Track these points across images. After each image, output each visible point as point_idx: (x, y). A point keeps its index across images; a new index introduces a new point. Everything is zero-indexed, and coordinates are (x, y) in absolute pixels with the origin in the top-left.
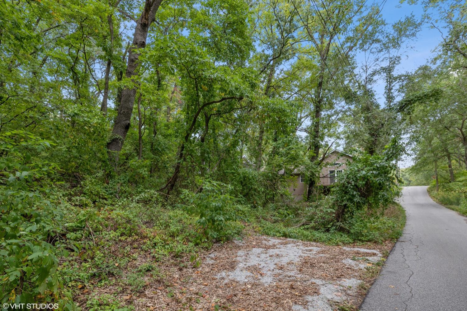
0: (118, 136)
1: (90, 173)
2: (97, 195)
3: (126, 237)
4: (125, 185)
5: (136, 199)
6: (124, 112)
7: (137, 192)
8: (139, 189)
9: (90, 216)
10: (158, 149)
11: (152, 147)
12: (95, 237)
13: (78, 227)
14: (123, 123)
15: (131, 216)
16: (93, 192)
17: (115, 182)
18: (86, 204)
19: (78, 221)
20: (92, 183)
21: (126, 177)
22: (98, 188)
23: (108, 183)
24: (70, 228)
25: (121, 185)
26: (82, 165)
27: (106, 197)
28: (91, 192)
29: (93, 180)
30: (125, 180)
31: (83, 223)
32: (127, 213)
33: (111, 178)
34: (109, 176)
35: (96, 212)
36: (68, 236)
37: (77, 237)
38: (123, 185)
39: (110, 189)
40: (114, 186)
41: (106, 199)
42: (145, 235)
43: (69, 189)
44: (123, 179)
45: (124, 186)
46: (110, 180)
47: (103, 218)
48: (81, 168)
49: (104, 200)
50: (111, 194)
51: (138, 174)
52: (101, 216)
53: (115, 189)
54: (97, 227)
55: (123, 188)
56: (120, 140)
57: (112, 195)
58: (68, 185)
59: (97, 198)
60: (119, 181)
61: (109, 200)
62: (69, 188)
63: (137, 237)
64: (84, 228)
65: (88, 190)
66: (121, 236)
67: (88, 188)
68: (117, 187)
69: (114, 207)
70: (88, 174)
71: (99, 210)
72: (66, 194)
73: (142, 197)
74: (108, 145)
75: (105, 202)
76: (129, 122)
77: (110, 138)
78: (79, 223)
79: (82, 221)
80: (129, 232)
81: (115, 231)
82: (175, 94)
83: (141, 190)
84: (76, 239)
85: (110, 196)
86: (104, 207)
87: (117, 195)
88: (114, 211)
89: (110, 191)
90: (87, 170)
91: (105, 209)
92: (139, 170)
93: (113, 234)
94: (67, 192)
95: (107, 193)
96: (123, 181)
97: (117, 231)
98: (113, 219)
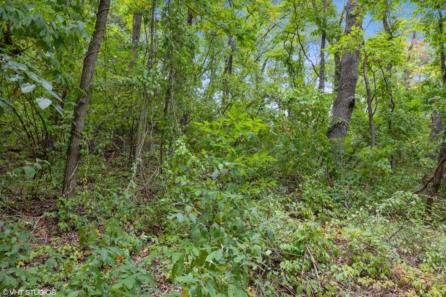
0: (341, 120)
1: (309, 173)
2: (319, 203)
3: (371, 280)
4: (356, 187)
5: (381, 207)
6: (346, 86)
7: (375, 197)
8: (378, 194)
9: (311, 235)
10: (400, 130)
11: (389, 128)
12: (320, 272)
13: (295, 251)
14: (346, 100)
15: (375, 240)
16: (314, 198)
17: (341, 184)
18: (306, 215)
19: (296, 242)
20: (313, 186)
21: (356, 176)
22: (320, 193)
23: (332, 186)
24: (285, 253)
25: (351, 188)
26: (300, 163)
27: (330, 205)
28: (312, 199)
29: (314, 181)
30: (355, 180)
31: (302, 246)
32: (367, 233)
33: (336, 178)
34: (333, 175)
35: (319, 229)
36: (282, 265)
37: (293, 269)
38: (353, 187)
39: (336, 194)
40: (340, 189)
41: (331, 209)
42: (407, 280)
43: (287, 195)
44: (352, 179)
45: (354, 189)
46: (335, 181)
47: (329, 240)
48: (298, 167)
49: (329, 211)
50: (338, 201)
51: (374, 170)
52: (327, 236)
53: (342, 194)
54: (321, 255)
55: (353, 192)
56: (344, 124)
57: (339, 204)
58: (285, 189)
59: (320, 207)
60: (347, 181)
61: (336, 210)
62: (286, 193)
63: (391, 283)
64: (303, 254)
65: (308, 195)
66: (362, 276)
67: (307, 192)
68: (345, 191)
69: (344, 222)
70: (307, 174)
71: (323, 225)
72: (283, 201)
73: (390, 205)
74: (330, 133)
75: (331, 213)
76: (353, 97)
77: (331, 124)
78: (296, 246)
79: (300, 242)
80: (374, 269)
81: (350, 265)
82: (414, 49)
83: (381, 195)
84: (293, 272)
85: (336, 204)
86: (329, 221)
87: (346, 203)
88: (345, 229)
89: (335, 196)
90: (306, 169)
91: (331, 225)
92: (375, 163)
93: (348, 271)
94: (284, 199)
95: (332, 200)
96: (352, 182)
97: (354, 265)
98: (344, 241)
